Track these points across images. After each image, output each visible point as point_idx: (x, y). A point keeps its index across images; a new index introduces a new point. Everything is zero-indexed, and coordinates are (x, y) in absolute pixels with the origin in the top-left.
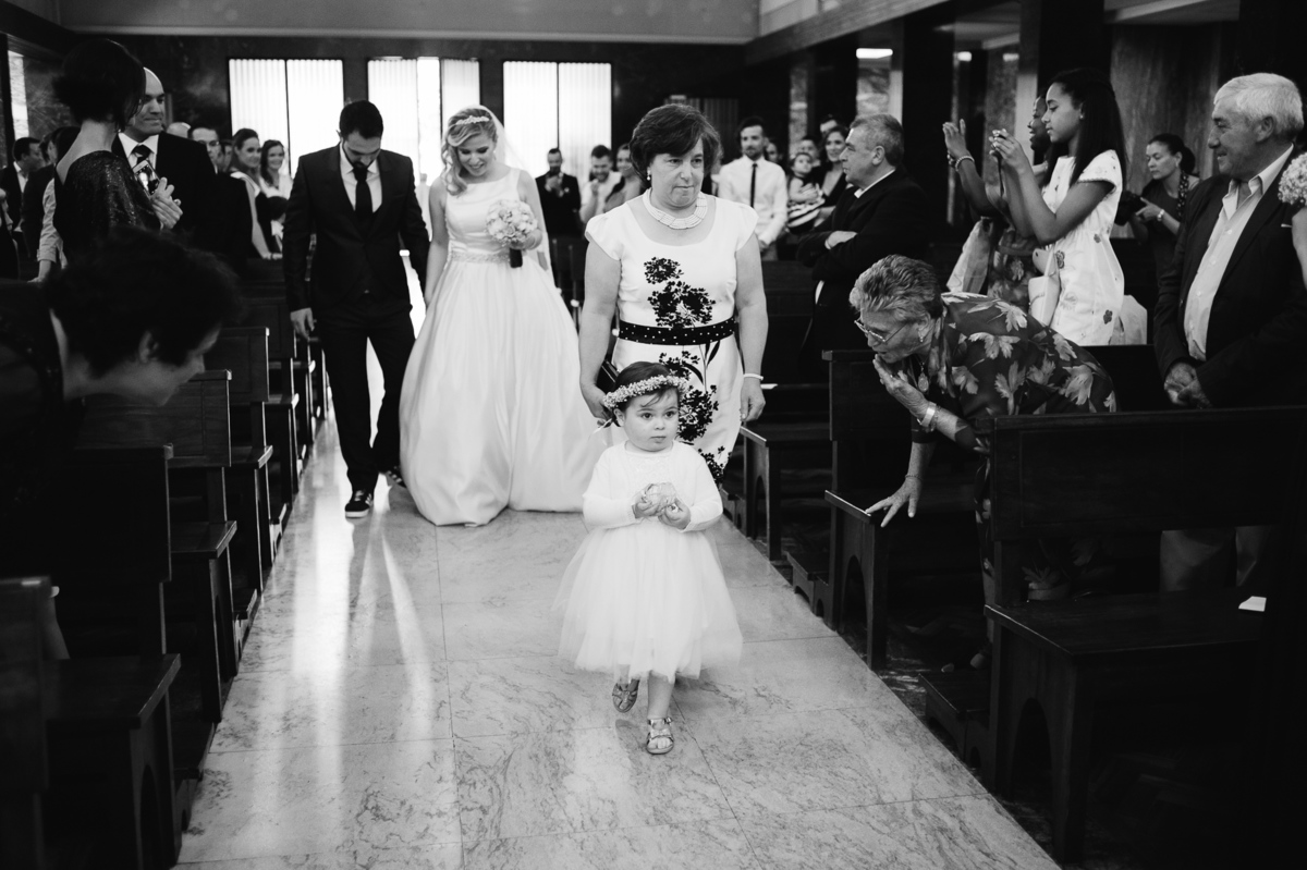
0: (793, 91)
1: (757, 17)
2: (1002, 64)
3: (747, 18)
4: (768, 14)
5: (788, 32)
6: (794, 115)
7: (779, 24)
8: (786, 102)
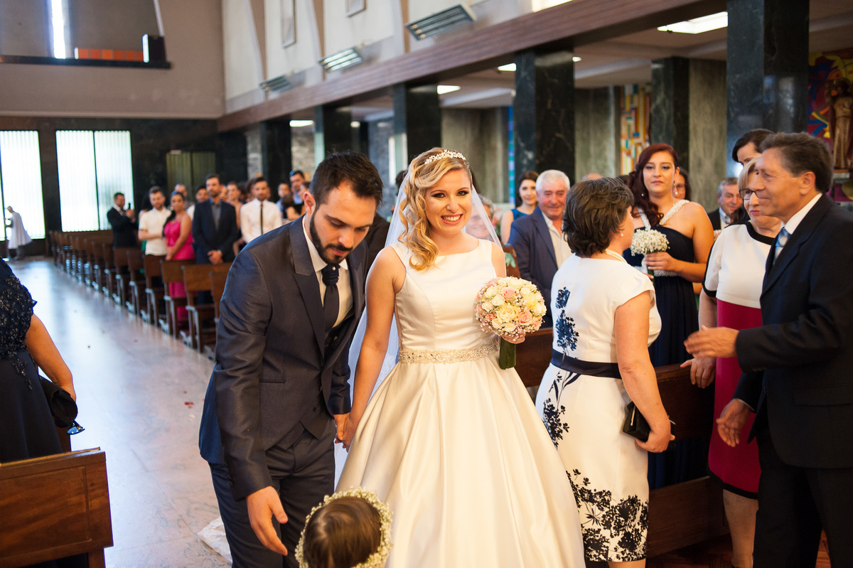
0: (250, 147)
1: (224, 101)
2: (378, 130)
3: (218, 102)
4: (232, 100)
5: (246, 112)
6: (251, 162)
7: (239, 107)
8: (245, 154)
